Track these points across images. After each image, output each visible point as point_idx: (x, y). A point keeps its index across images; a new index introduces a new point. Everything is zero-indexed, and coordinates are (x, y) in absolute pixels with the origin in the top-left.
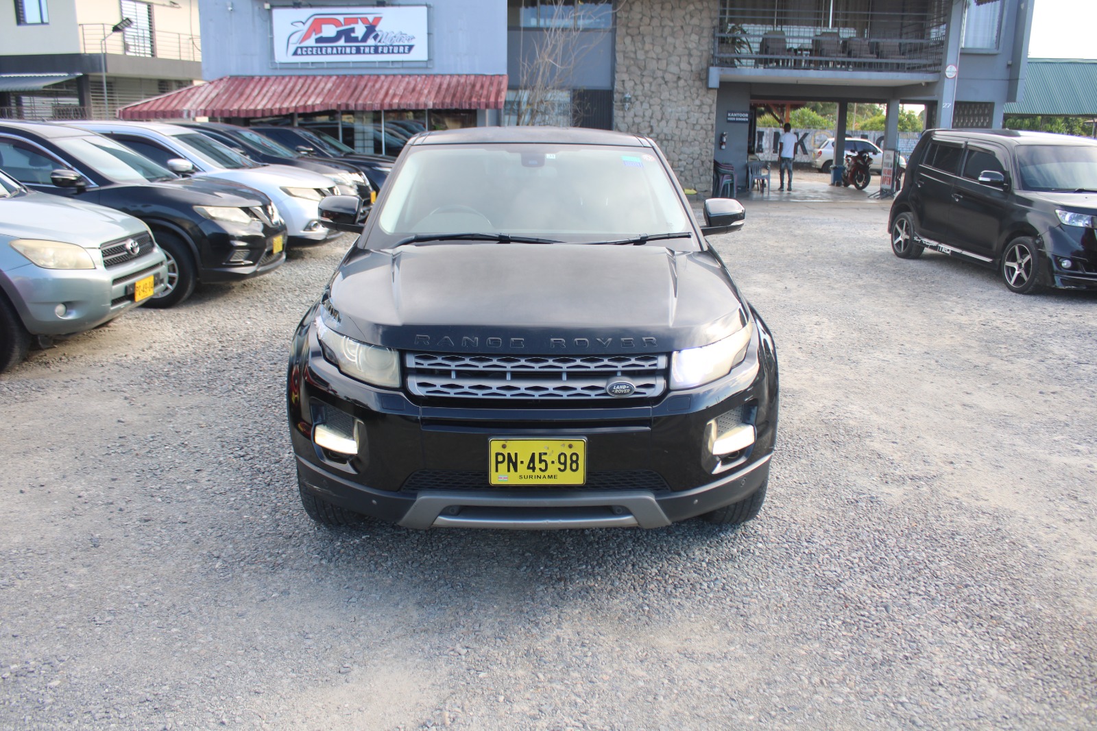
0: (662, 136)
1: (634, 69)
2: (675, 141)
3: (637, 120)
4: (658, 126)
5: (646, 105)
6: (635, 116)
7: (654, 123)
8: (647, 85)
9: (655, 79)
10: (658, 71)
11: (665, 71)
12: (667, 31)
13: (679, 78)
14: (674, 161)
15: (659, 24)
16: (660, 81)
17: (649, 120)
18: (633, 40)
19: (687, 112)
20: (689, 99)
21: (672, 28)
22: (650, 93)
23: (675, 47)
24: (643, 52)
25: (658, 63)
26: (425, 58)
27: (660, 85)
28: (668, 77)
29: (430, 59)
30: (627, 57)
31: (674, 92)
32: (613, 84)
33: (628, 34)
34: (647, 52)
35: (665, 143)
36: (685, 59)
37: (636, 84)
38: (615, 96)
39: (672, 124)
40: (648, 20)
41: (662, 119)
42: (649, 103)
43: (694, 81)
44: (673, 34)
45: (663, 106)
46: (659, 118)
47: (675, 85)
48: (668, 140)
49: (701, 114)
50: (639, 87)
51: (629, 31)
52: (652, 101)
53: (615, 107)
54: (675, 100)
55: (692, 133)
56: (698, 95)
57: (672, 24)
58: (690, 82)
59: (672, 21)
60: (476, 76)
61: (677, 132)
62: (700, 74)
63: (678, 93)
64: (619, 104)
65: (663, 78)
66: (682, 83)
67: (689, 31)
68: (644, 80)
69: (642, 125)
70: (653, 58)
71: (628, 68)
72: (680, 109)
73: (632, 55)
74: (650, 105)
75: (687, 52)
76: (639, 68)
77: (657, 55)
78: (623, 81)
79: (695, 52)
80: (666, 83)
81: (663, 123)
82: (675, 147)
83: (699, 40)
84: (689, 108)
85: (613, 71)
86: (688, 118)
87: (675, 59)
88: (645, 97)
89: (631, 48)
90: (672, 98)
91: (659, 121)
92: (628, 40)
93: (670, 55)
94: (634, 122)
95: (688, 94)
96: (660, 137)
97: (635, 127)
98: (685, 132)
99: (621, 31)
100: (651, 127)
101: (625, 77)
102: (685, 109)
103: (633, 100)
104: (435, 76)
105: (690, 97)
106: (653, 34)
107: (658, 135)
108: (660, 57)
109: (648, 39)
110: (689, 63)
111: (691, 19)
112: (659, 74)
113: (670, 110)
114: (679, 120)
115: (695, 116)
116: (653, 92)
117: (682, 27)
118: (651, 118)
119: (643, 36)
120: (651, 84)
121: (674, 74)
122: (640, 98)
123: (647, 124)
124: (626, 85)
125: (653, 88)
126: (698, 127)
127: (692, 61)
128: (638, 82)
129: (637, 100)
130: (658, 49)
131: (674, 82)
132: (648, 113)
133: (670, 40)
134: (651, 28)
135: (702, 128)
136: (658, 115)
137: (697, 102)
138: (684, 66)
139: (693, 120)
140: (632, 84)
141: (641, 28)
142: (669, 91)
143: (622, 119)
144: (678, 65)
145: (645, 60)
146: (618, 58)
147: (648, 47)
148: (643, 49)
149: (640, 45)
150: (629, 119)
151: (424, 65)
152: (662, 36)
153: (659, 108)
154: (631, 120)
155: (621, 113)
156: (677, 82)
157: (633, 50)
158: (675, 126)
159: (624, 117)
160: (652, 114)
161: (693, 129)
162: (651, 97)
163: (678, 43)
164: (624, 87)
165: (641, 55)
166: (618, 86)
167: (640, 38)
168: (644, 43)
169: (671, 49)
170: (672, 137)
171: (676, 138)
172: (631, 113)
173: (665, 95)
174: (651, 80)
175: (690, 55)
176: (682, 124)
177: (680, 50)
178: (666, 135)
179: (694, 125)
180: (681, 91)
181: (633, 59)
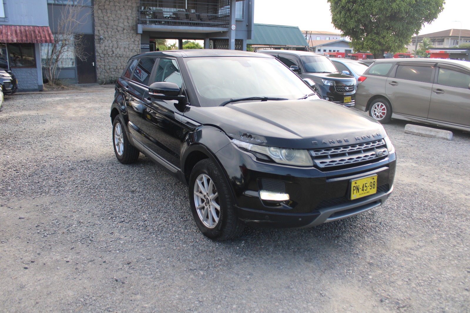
0: (118, 55)
1: (103, 25)
2: (124, 57)
3: (106, 48)
4: (116, 51)
5: (110, 42)
6: (105, 46)
7: (114, 49)
8: (110, 32)
9: (113, 29)
10: (115, 26)
11: (117, 26)
12: (117, 8)
13: (124, 29)
14: (124, 66)
15: (113, 5)
16: (115, 30)
17: (111, 48)
18: (102, 12)
19: (129, 44)
20: (129, 39)
21: (120, 6)
22: (111, 36)
23: (121, 15)
24: (107, 17)
25: (114, 22)
26: (4, 16)
27: (115, 32)
28: (119, 29)
30: (100, 20)
31: (122, 35)
32: (94, 31)
33: (99, 9)
34: (109, 17)
35: (119, 58)
36: (126, 20)
37: (104, 32)
38: (95, 37)
39: (122, 50)
40: (108, 3)
41: (117, 47)
42: (111, 40)
43: (130, 30)
44: (120, 9)
45: (117, 41)
46: (116, 47)
47: (122, 32)
48: (121, 57)
49: (134, 45)
50: (106, 33)
51: (100, 7)
52: (112, 40)
53: (95, 42)
54: (123, 39)
55: (131, 53)
56: (133, 37)
57: (119, 5)
58: (129, 31)
59: (119, 3)
61: (125, 53)
62: (133, 27)
63: (124, 36)
64: (97, 41)
65: (117, 29)
66: (125, 31)
67: (127, 8)
68: (108, 30)
69: (109, 50)
70: (111, 20)
71: (100, 24)
72: (125, 43)
73: (102, 19)
74: (112, 41)
75: (126, 17)
76: (105, 24)
77: (114, 19)
78: (99, 30)
79: (130, 18)
80: (118, 31)
81: (118, 49)
82: (124, 60)
83: (132, 12)
84: (129, 42)
85: (93, 26)
86: (129, 47)
87: (121, 20)
88: (109, 38)
89: (101, 15)
90: (121, 38)
91: (116, 49)
92: (100, 11)
93: (119, 19)
94: (105, 49)
95: (128, 36)
96: (117, 56)
97: (106, 51)
98: (128, 53)
99: (96, 7)
100: (113, 51)
101: (99, 28)
102: (127, 43)
103: (104, 39)
105: (129, 38)
106: (111, 9)
107: (116, 55)
108: (115, 19)
109: (109, 11)
110: (128, 22)
111: (127, 3)
112: (115, 27)
113: (121, 43)
114: (125, 48)
115: (132, 46)
116: (112, 35)
117: (124, 6)
118: (113, 47)
119: (107, 10)
120: (111, 32)
121: (122, 27)
122: (107, 38)
123: (111, 50)
124: (100, 32)
125: (113, 34)
126: (134, 51)
127: (129, 22)
128: (105, 31)
129: (106, 39)
130: (114, 16)
131: (122, 31)
132: (111, 45)
133: (119, 12)
134: (110, 6)
135: (135, 51)
136: (116, 46)
137: (133, 40)
138: (126, 24)
139: (131, 48)
140: (103, 32)
141: (106, 6)
142: (120, 35)
143: (99, 48)
144: (123, 23)
145: (108, 21)
146: (95, 20)
147: (109, 15)
148: (107, 16)
149: (105, 14)
150: (103, 48)
152: (115, 10)
153: (116, 42)
154: (104, 48)
155: (98, 45)
156: (123, 31)
157: (102, 16)
158: (123, 51)
159: (100, 47)
160: (113, 45)
161: (132, 52)
162: (112, 38)
163: (122, 13)
164: (99, 33)
165: (106, 19)
166: (96, 33)
167: (105, 10)
168: (107, 13)
169: (119, 16)
170: (123, 55)
171: (124, 56)
172: (103, 45)
173: (118, 37)
174: (111, 30)
175: (128, 19)
176: (127, 50)
177: (123, 17)
178: (120, 54)
179: (132, 50)
180: (125, 35)
181: (102, 20)
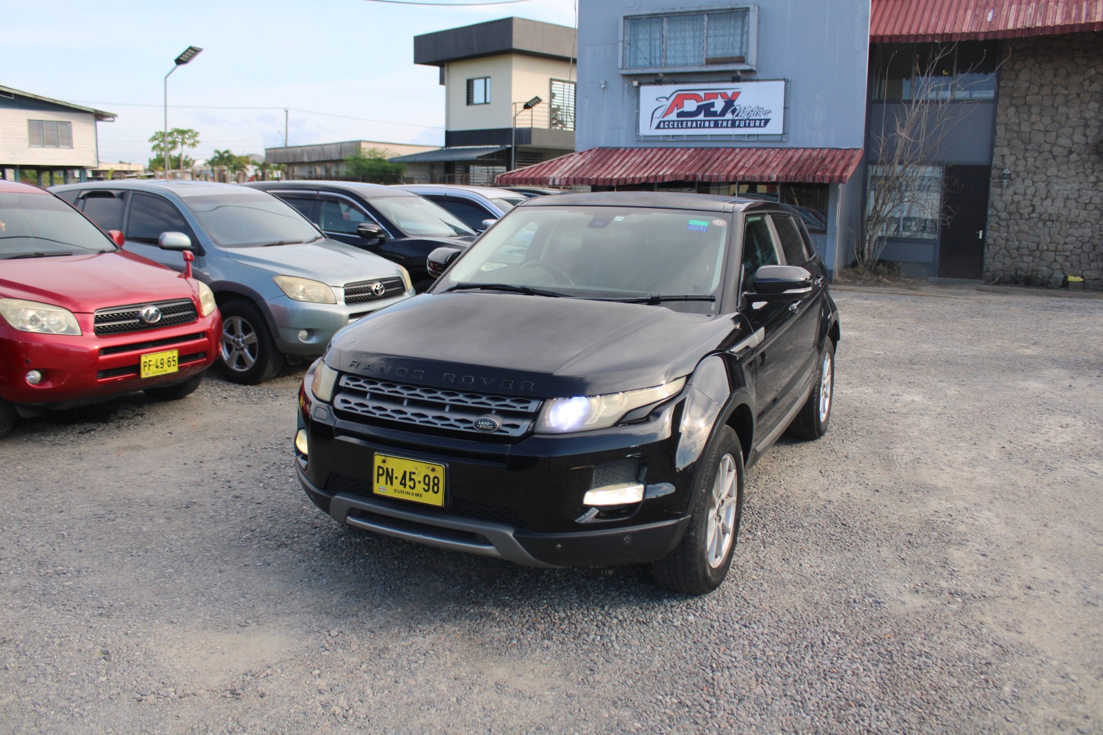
0: (1045, 217)
1: (1016, 142)
2: (1061, 222)
3: (1017, 198)
4: (1042, 205)
5: (1028, 182)
6: (1015, 193)
7: (1036, 201)
8: (1031, 160)
9: (1041, 153)
10: (1046, 145)
11: (1054, 144)
12: (1059, 99)
13: (1071, 152)
14: (1058, 244)
15: (1049, 93)
16: (1047, 155)
17: (1031, 198)
18: (1017, 111)
19: (1079, 190)
20: (1081, 175)
21: (1066, 96)
22: (1034, 169)
23: (1068, 117)
24: (1028, 124)
25: (1045, 135)
26: (781, 132)
27: (1047, 160)
28: (1057, 150)
29: (784, 133)
30: (1010, 130)
31: (1064, 167)
32: (991, 159)
33: (1011, 105)
34: (1033, 124)
35: (1049, 224)
36: (1080, 129)
37: (1017, 159)
38: (992, 172)
39: (1059, 203)
40: (1037, 90)
41: (1047, 197)
42: (1032, 179)
43: (1089, 154)
44: (1066, 103)
45: (1049, 183)
46: (1044, 197)
47: (1065, 160)
48: (1052, 221)
49: (1096, 192)
50: (1021, 162)
51: (1014, 101)
52: (1035, 178)
53: (991, 184)
54: (1064, 176)
55: (1083, 213)
56: (1094, 171)
57: (1066, 92)
58: (1085, 156)
59: (1066, 88)
60: (830, 149)
61: (1065, 212)
62: (1097, 147)
63: (1069, 169)
64: (997, 180)
65: (1051, 152)
66: (1073, 157)
67: (1088, 99)
68: (1028, 154)
69: (1022, 204)
70: (1039, 130)
71: (1009, 141)
72: (1069, 186)
73: (1015, 128)
74: (1034, 182)
75: (1082, 122)
76: (1022, 141)
77: (1046, 126)
78: (1003, 156)
79: (1093, 123)
80: (1054, 157)
81: (1048, 202)
82: (1061, 229)
83: (1100, 108)
84: (1082, 186)
85: (992, 145)
86: (1079, 197)
87: (1067, 130)
88: (1028, 174)
89: (1014, 120)
90: (1060, 173)
91: (1043, 200)
92: (1011, 111)
93: (1061, 126)
94: (1013, 200)
95: (1081, 169)
96: (1042, 217)
97: (1014, 205)
98: (1075, 212)
99: (1004, 102)
100: (1033, 206)
101: (1006, 151)
102: (1076, 186)
103: (1013, 176)
104: (789, 149)
105: (1083, 173)
106: (1041, 104)
107: (1041, 215)
108: (1048, 128)
109: (1035, 110)
110: (1085, 136)
111: (1090, 85)
112: (1047, 147)
113: (1057, 187)
114: (1068, 198)
115: (1087, 195)
116: (1037, 168)
117: (1078, 95)
118: (1034, 196)
119: (1030, 106)
120: (1036, 159)
121: (1065, 148)
122: (1021, 174)
123: (1028, 203)
124: (1006, 160)
125: (1038, 163)
126: (1091, 207)
127: (1088, 133)
128: (1021, 157)
129: (1018, 176)
130: (1047, 121)
131: (1064, 156)
132: (1030, 191)
133: (1062, 109)
134: (1040, 97)
135: (1096, 208)
136: (1043, 193)
137: (1092, 179)
138: (1078, 138)
139: (1085, 199)
140: (1013, 158)
141: (1028, 98)
142: (1058, 166)
143: (999, 197)
144: (1071, 137)
145: (1030, 133)
146: (998, 132)
147: (1034, 118)
148: (1028, 120)
149: (1025, 116)
150: (1007, 198)
151: (779, 138)
152: (1053, 105)
153: (1044, 185)
154: (1010, 199)
155: (998, 191)
156: (1067, 156)
157: (1018, 122)
158: (1062, 205)
159: (1001, 195)
160: (1035, 192)
161: (1085, 209)
162: (1035, 173)
163: (1072, 112)
164: (1003, 162)
165: (1025, 128)
166: (996, 161)
167: (1026, 108)
168: (1030, 114)
169: (1063, 120)
170: (1058, 217)
171: (1063, 219)
172: (1011, 191)
173: (1053, 171)
174: (1036, 154)
175: (1086, 126)
176: (1072, 204)
177: (1074, 120)
178: (1050, 215)
179: (1086, 204)
180: (1073, 167)
181: (1016, 131)
